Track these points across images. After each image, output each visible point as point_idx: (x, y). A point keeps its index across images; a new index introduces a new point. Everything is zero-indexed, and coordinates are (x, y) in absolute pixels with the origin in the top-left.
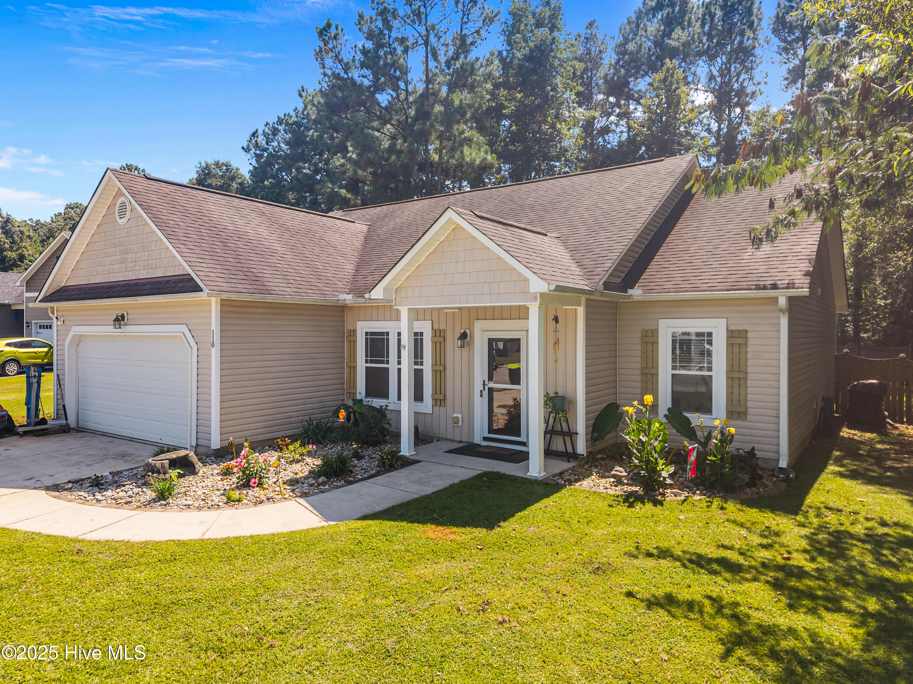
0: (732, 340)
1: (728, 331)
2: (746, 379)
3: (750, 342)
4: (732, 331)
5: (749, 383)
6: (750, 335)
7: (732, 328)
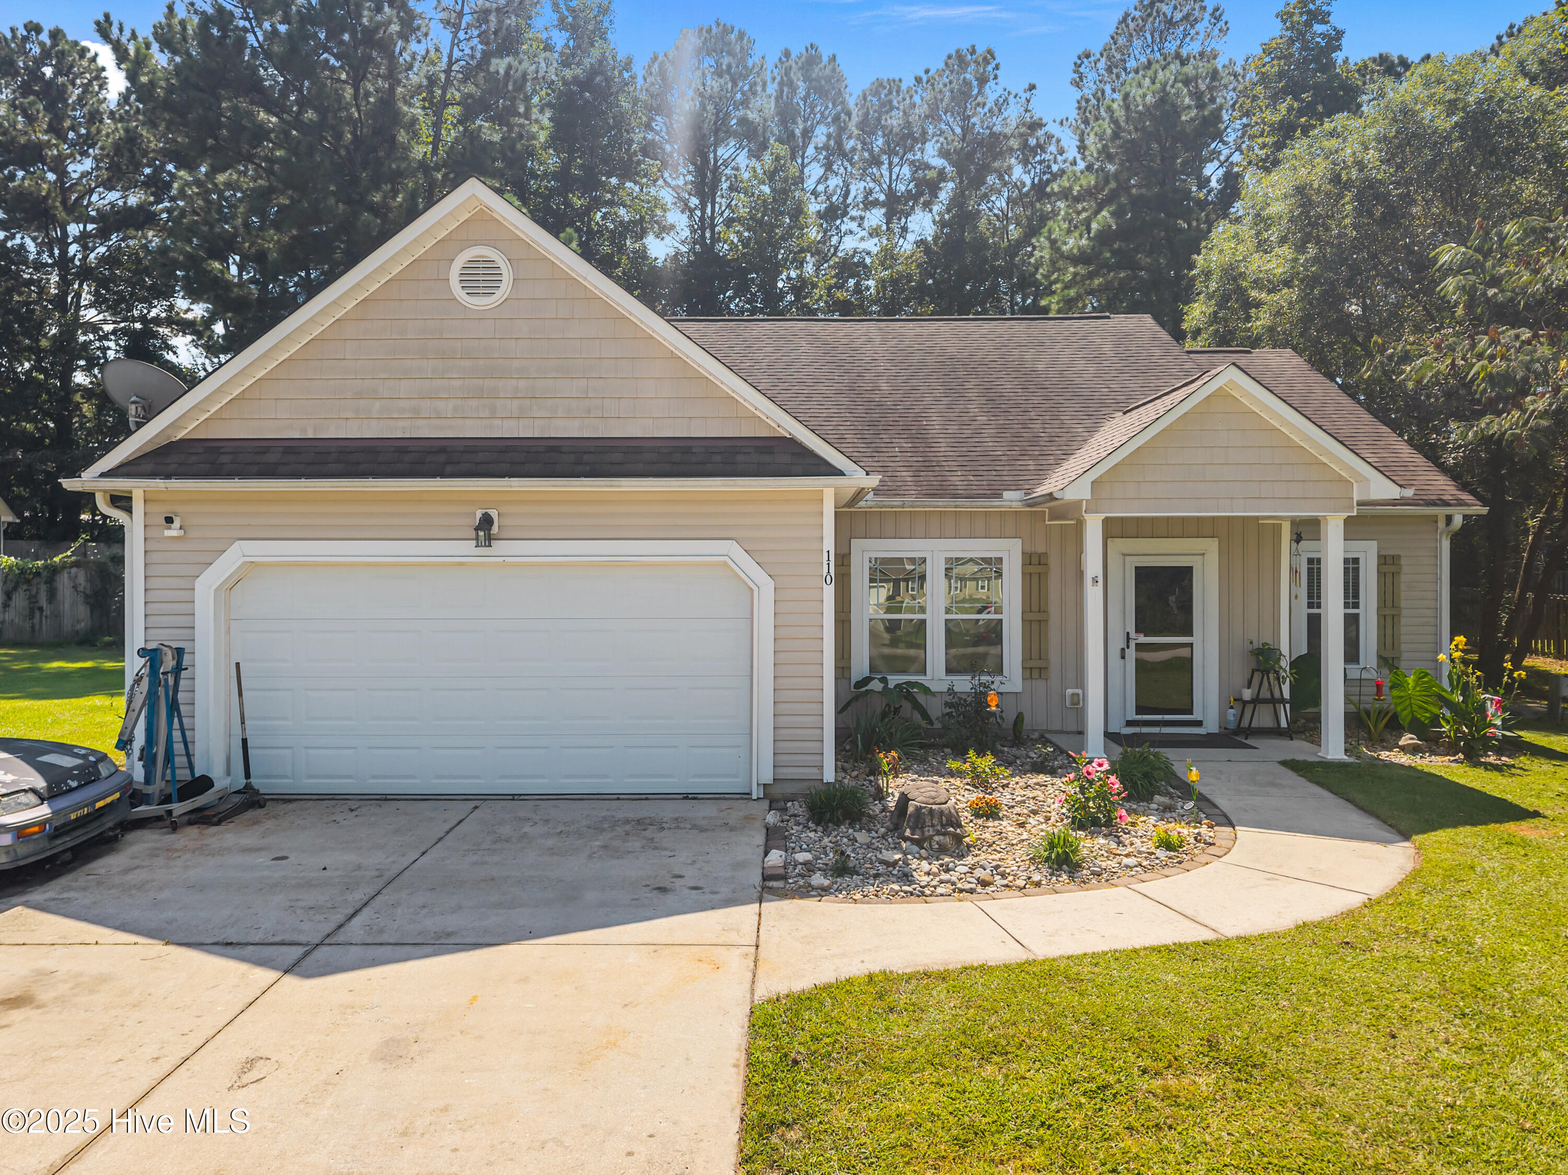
0: (1385, 568)
1: (1379, 556)
2: (1399, 615)
3: (1405, 569)
4: (1385, 557)
5: (1403, 621)
6: (1403, 561)
7: (1383, 553)
